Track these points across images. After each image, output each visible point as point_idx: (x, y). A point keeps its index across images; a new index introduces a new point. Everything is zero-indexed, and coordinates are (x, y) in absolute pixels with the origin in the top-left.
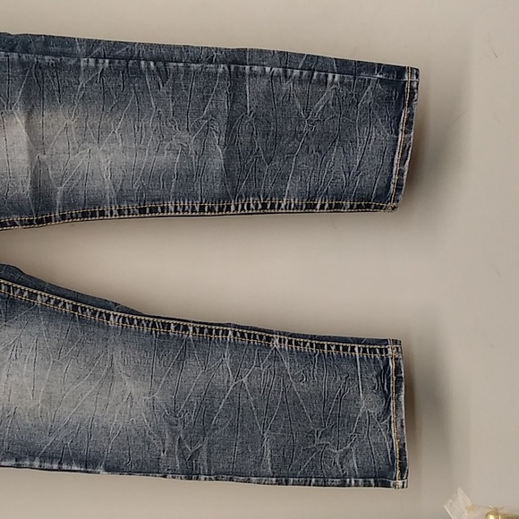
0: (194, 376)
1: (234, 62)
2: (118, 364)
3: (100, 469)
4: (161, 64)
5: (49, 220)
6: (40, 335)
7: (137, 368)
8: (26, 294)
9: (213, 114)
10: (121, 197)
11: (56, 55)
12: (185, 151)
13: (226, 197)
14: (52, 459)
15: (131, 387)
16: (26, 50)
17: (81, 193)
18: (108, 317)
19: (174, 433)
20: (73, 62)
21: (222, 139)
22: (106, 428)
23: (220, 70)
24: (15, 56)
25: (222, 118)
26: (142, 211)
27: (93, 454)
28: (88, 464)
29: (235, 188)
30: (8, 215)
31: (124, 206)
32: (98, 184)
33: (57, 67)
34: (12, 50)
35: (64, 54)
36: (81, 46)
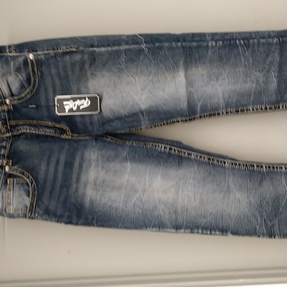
0: (268, 189)
1: (282, 36)
2: (231, 185)
3: (229, 234)
4: (246, 41)
5: (194, 119)
6: (195, 172)
7: (240, 186)
8: (187, 154)
9: (271, 63)
10: (227, 105)
11: (198, 41)
12: (258, 82)
13: (278, 102)
14: (206, 229)
15: (238, 195)
16: (184, 40)
17: (209, 105)
18: (225, 163)
19: (262, 217)
20: (205, 44)
21: (276, 74)
22: (229, 215)
23: (275, 41)
24: (179, 44)
25: (276, 64)
26: (237, 111)
27: (225, 227)
28: (224, 231)
29: (282, 97)
30: (176, 117)
31: (229, 110)
32: (216, 100)
33: (199, 47)
34: (179, 41)
35: (201, 41)
36: (209, 37)
